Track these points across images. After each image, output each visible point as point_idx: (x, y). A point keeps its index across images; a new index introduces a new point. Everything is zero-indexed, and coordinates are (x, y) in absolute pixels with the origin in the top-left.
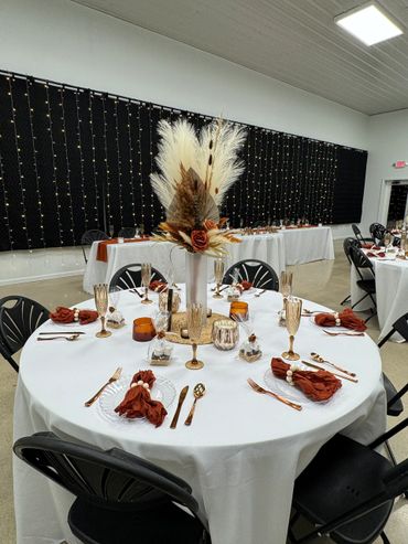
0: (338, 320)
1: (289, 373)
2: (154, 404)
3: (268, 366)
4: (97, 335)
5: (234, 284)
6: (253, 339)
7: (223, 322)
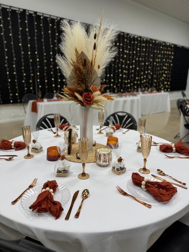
0: (174, 149)
1: (143, 183)
2: (56, 203)
3: (130, 178)
4: (25, 157)
5: (110, 126)
6: (120, 160)
7: (102, 149)
